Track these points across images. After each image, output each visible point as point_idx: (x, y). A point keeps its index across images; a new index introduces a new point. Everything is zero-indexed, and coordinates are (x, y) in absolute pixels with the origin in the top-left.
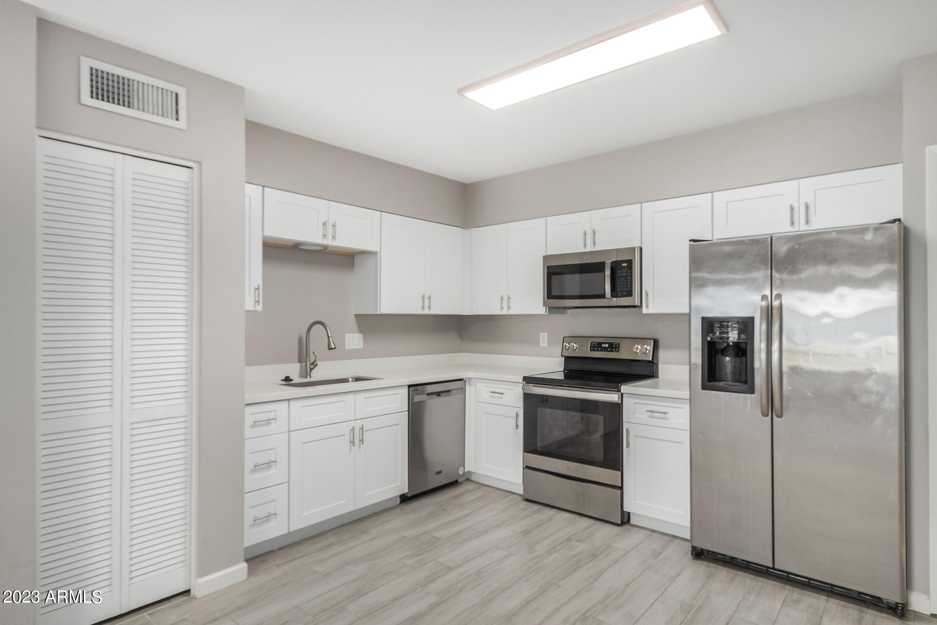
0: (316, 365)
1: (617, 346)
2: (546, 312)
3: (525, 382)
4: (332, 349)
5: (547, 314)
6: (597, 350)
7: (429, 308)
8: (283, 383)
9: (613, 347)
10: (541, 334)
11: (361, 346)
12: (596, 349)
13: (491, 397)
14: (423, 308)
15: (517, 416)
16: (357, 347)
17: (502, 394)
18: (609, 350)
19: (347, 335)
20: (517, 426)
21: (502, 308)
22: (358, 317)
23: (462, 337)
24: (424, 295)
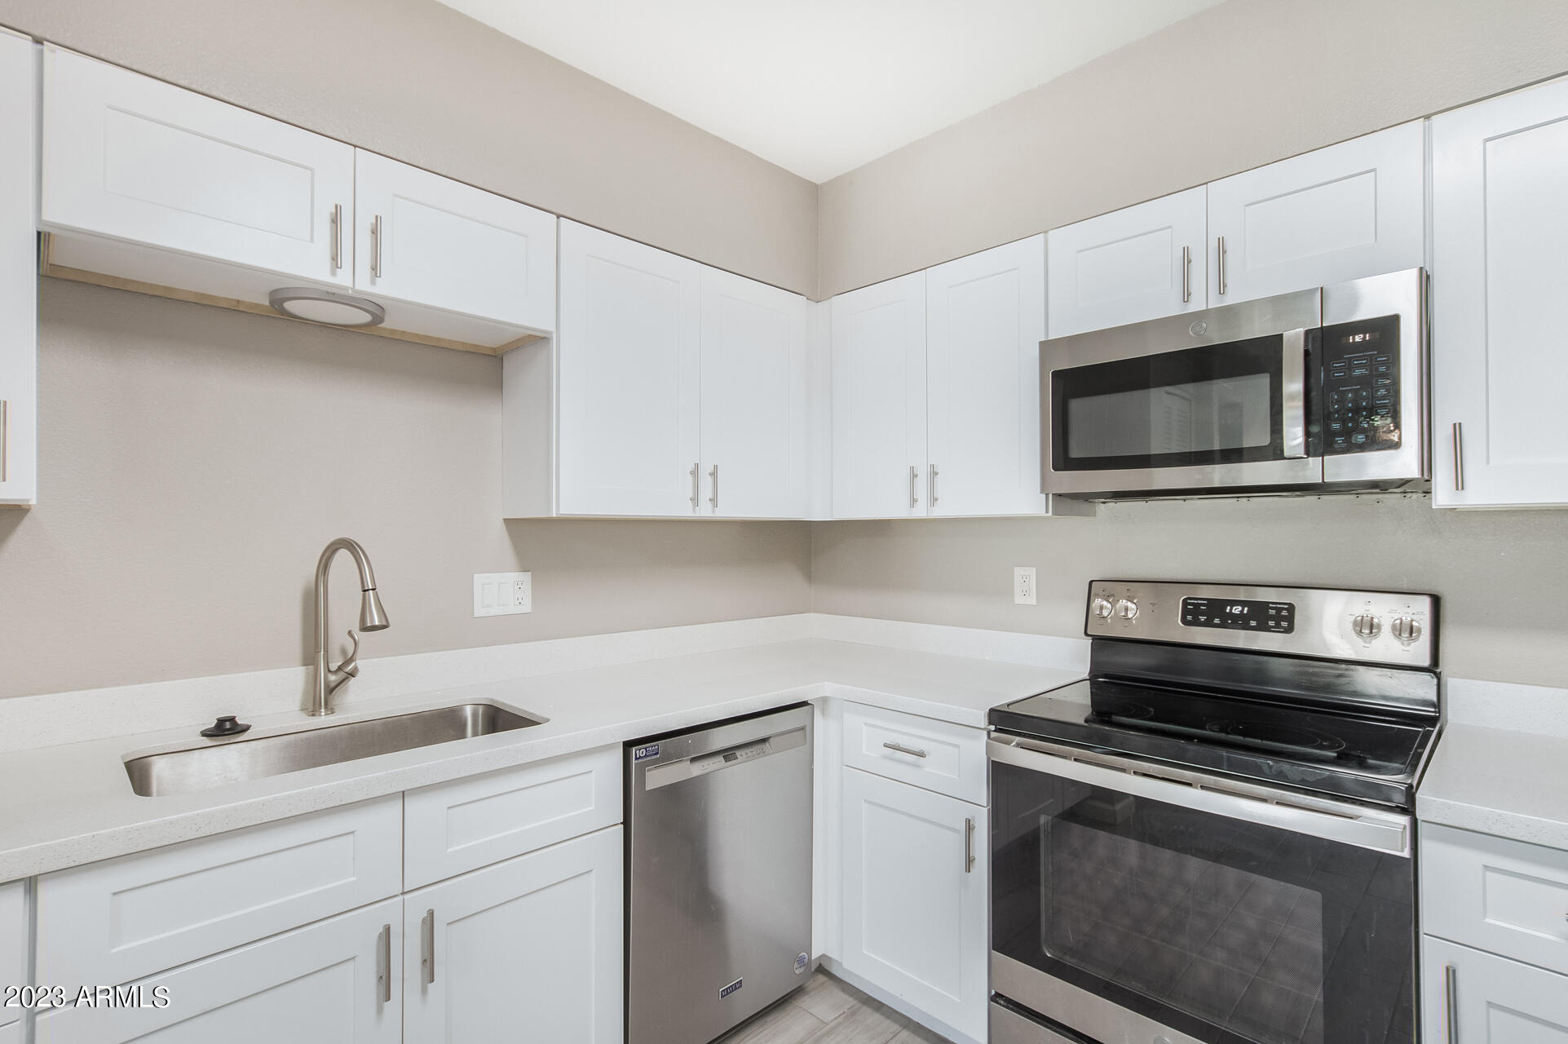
0: (352, 674)
1: (1284, 613)
2: (1047, 512)
3: (993, 728)
4: (374, 628)
5: (1050, 514)
6: (1208, 624)
7: (714, 501)
8: (207, 742)
9: (1265, 616)
10: (1018, 572)
11: (527, 607)
12: (1203, 618)
13: (885, 757)
14: (695, 500)
15: (969, 827)
16: (513, 609)
17: (921, 755)
18: (1253, 623)
19: (479, 578)
20: (969, 861)
21: (913, 501)
22: (514, 525)
23: (809, 576)
24: (697, 465)
